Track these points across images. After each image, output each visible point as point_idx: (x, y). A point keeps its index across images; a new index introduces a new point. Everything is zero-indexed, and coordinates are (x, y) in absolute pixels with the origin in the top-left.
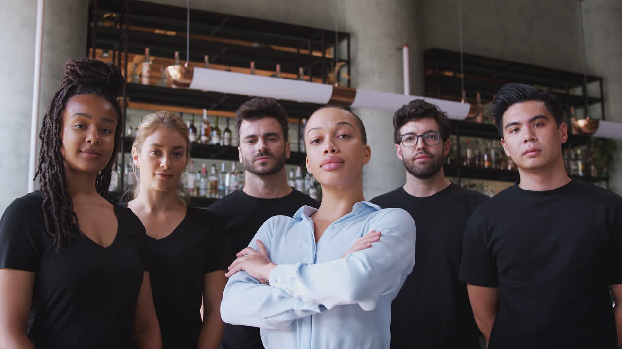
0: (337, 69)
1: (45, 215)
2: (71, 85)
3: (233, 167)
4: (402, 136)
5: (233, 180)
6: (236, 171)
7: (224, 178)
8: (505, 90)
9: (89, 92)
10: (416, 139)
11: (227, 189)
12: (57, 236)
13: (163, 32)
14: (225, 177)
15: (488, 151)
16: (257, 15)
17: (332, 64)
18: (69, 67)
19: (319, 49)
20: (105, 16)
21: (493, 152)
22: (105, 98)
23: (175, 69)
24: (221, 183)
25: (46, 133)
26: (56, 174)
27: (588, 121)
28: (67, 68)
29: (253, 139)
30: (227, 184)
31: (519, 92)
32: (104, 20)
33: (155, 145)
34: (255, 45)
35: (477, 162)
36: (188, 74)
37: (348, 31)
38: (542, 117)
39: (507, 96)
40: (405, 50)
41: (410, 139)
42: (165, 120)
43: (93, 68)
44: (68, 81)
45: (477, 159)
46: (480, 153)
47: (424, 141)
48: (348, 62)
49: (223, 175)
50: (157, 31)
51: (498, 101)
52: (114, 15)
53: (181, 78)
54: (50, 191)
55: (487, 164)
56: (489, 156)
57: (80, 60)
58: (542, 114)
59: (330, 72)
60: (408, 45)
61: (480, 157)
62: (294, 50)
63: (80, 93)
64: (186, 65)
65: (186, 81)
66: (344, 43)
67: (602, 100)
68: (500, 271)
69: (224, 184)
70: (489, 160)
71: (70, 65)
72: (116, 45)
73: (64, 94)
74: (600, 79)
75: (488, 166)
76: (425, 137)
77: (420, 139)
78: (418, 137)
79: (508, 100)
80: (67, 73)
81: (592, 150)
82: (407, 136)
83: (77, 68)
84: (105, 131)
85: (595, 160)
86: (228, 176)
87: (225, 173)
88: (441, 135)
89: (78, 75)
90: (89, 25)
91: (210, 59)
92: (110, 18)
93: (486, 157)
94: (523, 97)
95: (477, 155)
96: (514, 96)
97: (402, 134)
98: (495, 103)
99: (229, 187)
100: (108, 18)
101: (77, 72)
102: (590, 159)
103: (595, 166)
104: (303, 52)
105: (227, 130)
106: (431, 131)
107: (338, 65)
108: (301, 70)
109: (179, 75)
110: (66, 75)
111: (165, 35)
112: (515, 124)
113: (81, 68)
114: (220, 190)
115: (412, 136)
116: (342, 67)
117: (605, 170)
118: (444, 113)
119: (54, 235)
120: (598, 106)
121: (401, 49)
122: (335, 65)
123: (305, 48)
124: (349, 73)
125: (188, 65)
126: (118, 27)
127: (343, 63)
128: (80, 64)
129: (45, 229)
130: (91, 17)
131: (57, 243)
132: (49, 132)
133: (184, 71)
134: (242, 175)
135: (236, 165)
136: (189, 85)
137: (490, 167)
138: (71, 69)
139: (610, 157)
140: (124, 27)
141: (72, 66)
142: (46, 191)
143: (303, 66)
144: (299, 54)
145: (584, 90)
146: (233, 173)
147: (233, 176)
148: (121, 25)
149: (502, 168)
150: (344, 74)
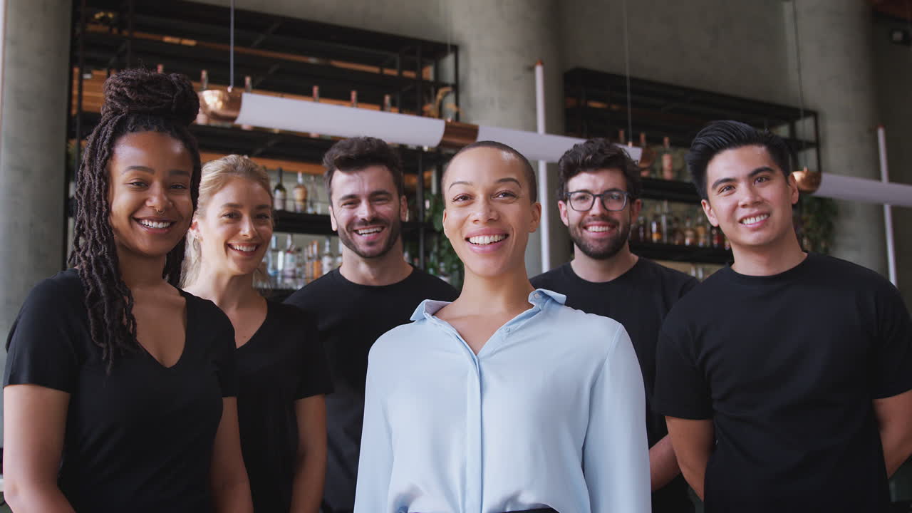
0: (439, 97)
1: (90, 314)
2: (119, 117)
3: (289, 242)
4: (572, 193)
5: (288, 262)
6: (293, 249)
7: (275, 258)
8: (706, 131)
9: (147, 128)
10: (592, 199)
11: (280, 274)
12: (108, 347)
13: (176, 40)
14: (277, 256)
15: (656, 217)
16: (320, 17)
17: (433, 90)
18: (113, 87)
19: (412, 69)
20: (97, 16)
21: (663, 220)
22: (172, 135)
23: (213, 94)
24: (270, 265)
25: (85, 192)
26: (103, 256)
27: (807, 174)
28: (110, 89)
29: (352, 201)
30: (280, 267)
31: (729, 133)
32: (96, 22)
33: (230, 205)
34: (313, 60)
35: (642, 234)
36: (234, 103)
37: (455, 42)
38: (766, 169)
39: (712, 140)
40: (539, 70)
41: (582, 198)
42: (239, 168)
43: (149, 88)
44: (113, 109)
45: (641, 229)
46: (645, 221)
47: (602, 204)
48: (456, 88)
49: (274, 254)
50: (167, 39)
51: (699, 147)
52: (111, 15)
53: (222, 108)
54: (99, 281)
55: (655, 238)
56: (659, 224)
57: (129, 77)
58: (767, 165)
59: (430, 101)
60: (542, 64)
61: (646, 226)
62: (376, 70)
63: (133, 131)
64: (230, 89)
65: (231, 113)
66: (449, 61)
67: (817, 144)
68: (715, 395)
69: (275, 268)
70: (659, 230)
71: (115, 84)
72: (113, 60)
73: (110, 132)
74: (814, 114)
75: (658, 240)
76: (605, 196)
77: (597, 200)
78: (595, 197)
79: (715, 146)
80: (111, 97)
81: (804, 216)
82: (578, 194)
83: (125, 89)
84: (176, 187)
85: (808, 230)
86: (281, 255)
87: (276, 251)
88: (628, 197)
89: (128, 100)
90: (73, 31)
91: (253, 81)
92: (104, 20)
93: (654, 227)
94: (736, 141)
95: (642, 223)
96: (724, 140)
97: (571, 190)
98: (692, 150)
99: (283, 271)
100: (102, 19)
101: (126, 96)
102: (802, 230)
103: (809, 238)
104: (387, 71)
105: (280, 187)
106: (614, 190)
107: (442, 91)
108: (387, 98)
109: (220, 104)
110: (110, 100)
111: (180, 45)
112: (727, 180)
113: (130, 88)
114: (269, 276)
115: (585, 195)
116: (447, 94)
117: (823, 245)
118: (634, 162)
119: (102, 345)
120: (811, 154)
121: (531, 69)
122: (436, 92)
123: (392, 66)
124: (457, 104)
125: (233, 90)
126: (115, 31)
127: (449, 89)
128: (129, 83)
129: (91, 336)
130: (76, 18)
131: (107, 358)
132: (89, 190)
133: (227, 98)
134: (300, 255)
135: (292, 239)
136: (234, 119)
137: (660, 240)
138: (116, 91)
139: (830, 227)
140: (125, 33)
141: (118, 86)
142: (90, 277)
143: (389, 93)
144: (381, 75)
145: (793, 130)
146: (289, 251)
147: (288, 256)
148: (120, 31)
149: (677, 242)
150: (450, 105)
